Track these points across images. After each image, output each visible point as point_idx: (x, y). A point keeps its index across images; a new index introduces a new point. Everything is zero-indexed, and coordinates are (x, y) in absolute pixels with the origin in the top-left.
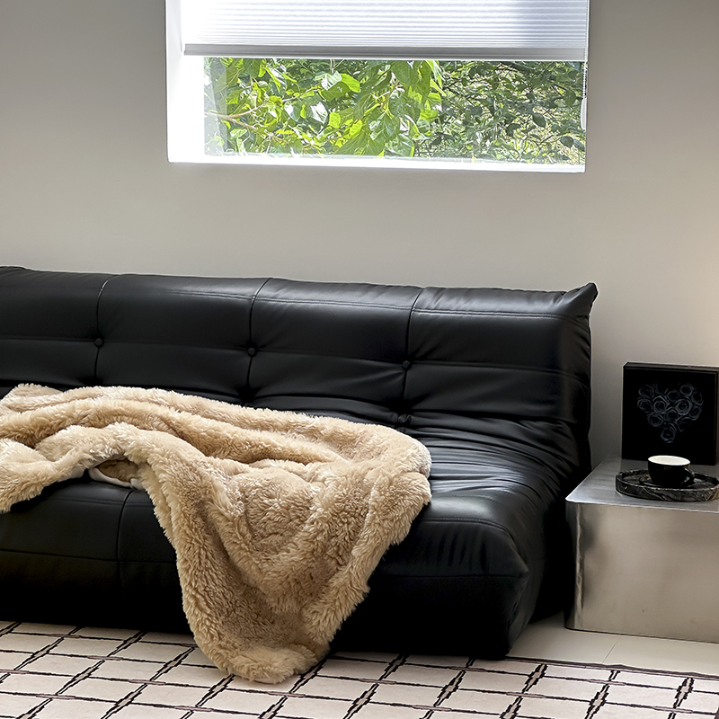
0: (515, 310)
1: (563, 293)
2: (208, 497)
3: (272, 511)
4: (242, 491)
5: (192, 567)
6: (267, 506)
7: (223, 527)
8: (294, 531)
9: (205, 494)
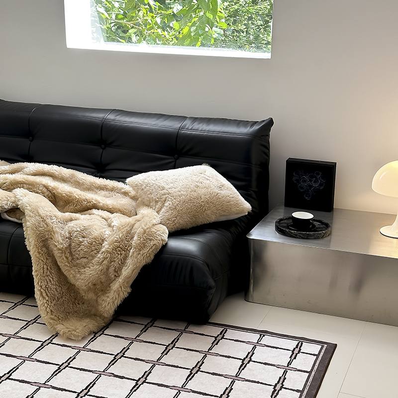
0: (230, 132)
1: (256, 122)
2: (50, 236)
3: (83, 245)
4: (70, 233)
5: (39, 275)
6: (81, 242)
7: (57, 254)
8: (93, 257)
9: (48, 235)
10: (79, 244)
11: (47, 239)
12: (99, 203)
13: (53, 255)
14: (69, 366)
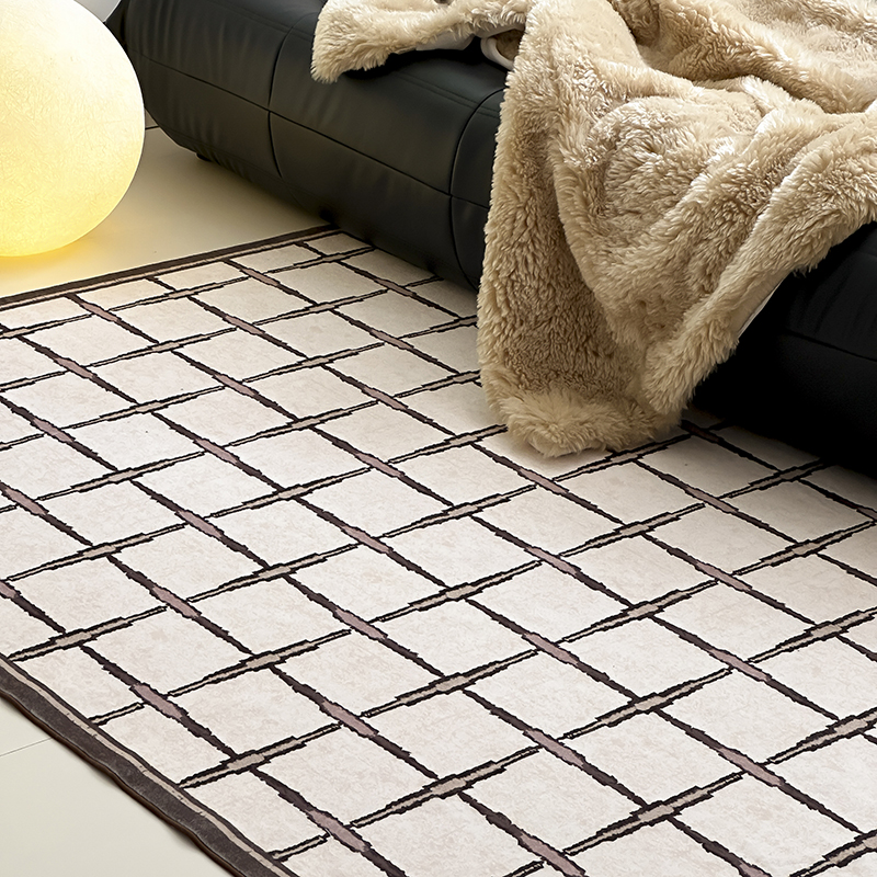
2: (554, 126)
3: (641, 173)
6: (638, 163)
9: (551, 121)
10: (630, 169)
11: (545, 134)
12: (776, 59)
13: (552, 185)
14: (474, 515)
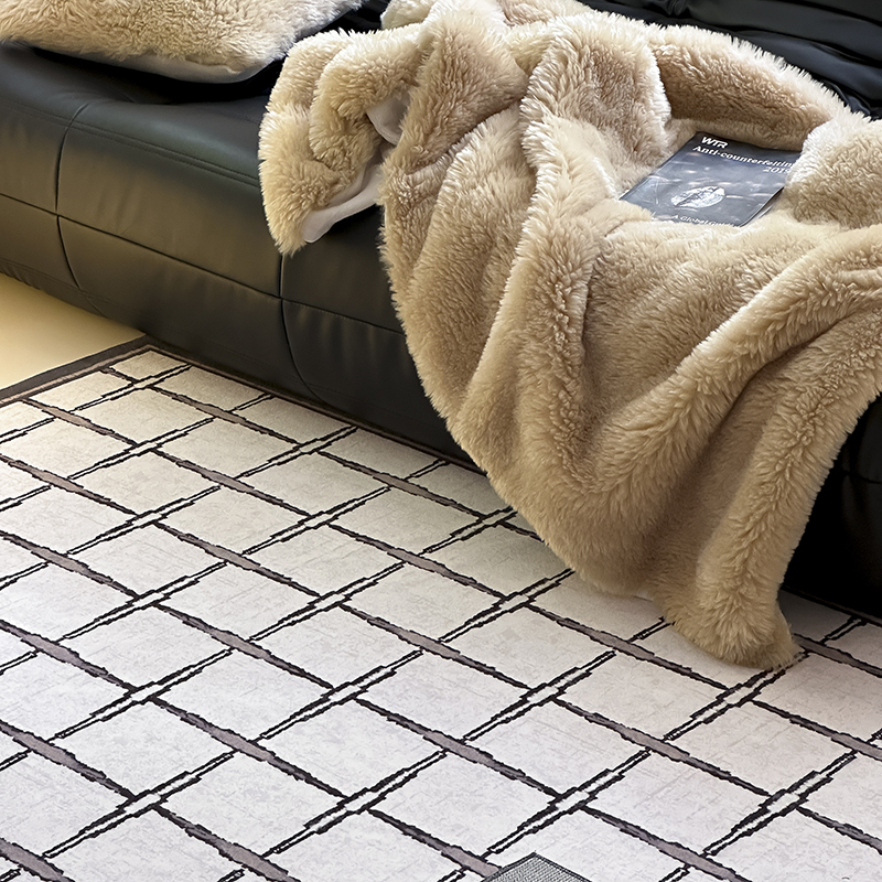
14: (360, 697)
